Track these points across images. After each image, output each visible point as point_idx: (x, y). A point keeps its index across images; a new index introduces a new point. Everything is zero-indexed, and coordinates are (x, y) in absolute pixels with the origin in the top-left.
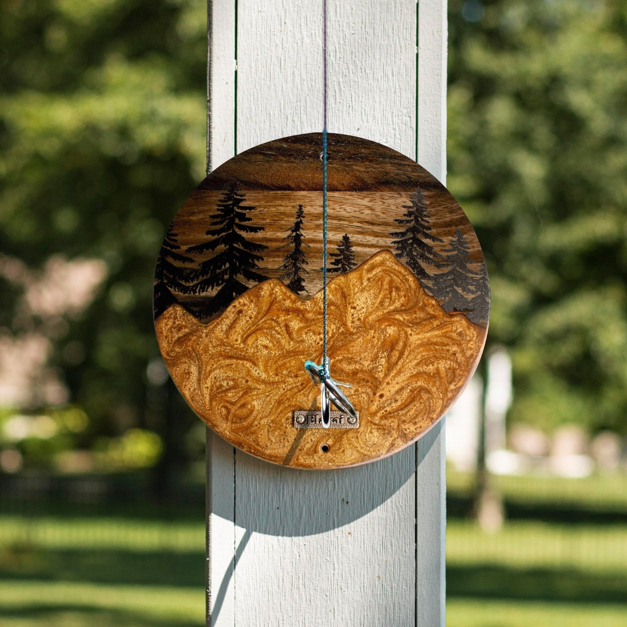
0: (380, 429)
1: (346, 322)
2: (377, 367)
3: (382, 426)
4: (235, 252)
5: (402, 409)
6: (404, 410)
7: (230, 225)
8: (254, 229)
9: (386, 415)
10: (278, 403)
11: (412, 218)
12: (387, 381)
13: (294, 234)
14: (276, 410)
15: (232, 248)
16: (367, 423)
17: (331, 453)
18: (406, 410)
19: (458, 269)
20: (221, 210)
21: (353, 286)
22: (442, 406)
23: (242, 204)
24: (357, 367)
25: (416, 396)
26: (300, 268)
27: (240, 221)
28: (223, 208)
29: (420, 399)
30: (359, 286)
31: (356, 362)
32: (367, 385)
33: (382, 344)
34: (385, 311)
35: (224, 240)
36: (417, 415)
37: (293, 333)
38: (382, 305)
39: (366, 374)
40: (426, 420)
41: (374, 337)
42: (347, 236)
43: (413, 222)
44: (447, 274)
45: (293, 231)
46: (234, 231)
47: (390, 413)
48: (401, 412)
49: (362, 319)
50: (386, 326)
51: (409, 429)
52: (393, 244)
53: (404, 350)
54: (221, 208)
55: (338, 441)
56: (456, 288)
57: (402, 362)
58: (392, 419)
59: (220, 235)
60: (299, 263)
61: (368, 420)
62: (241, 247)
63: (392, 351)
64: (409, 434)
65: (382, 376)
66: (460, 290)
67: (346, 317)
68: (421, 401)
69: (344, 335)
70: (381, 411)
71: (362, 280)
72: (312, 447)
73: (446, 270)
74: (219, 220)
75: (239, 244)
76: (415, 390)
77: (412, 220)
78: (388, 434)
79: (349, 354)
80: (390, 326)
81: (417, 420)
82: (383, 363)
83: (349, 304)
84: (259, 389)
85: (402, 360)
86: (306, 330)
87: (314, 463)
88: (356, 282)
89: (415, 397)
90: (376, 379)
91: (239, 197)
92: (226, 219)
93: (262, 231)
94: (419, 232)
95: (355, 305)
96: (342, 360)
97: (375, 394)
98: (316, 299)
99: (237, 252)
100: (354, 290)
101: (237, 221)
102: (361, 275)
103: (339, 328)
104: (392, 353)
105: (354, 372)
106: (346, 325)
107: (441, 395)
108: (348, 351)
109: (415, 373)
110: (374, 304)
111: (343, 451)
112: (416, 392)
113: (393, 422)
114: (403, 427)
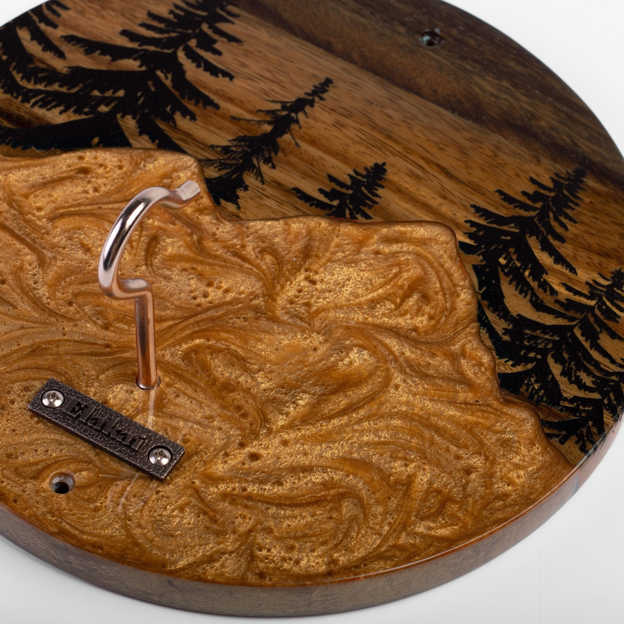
0: (205, 513)
1: (277, 294)
2: (284, 403)
3: (214, 511)
4: (150, 83)
5: (280, 505)
6: (285, 510)
7: (174, 44)
8: (214, 71)
9: (238, 496)
10: (33, 351)
11: (539, 205)
12: (286, 437)
13: (285, 113)
14: (20, 359)
15: (150, 74)
16: (186, 487)
17: (68, 498)
18: (289, 512)
19: (578, 332)
20: (176, 16)
21: (337, 246)
22: (375, 549)
23: (224, 27)
24: (242, 379)
25: (329, 498)
26: (254, 166)
27: (199, 45)
28: (182, 13)
29: (331, 509)
30: (348, 253)
31: (246, 370)
32: (240, 422)
33: (324, 370)
34: (370, 319)
35: (144, 57)
36: (305, 536)
37: (158, 254)
38: (373, 308)
39: (250, 401)
40: (319, 556)
41: (315, 349)
42: (385, 167)
43: (533, 214)
44: (545, 328)
45: (284, 108)
46: (174, 54)
47: (249, 497)
48: (273, 510)
49: (314, 308)
50: (356, 345)
51: (269, 550)
52: (469, 224)
53: (364, 404)
54: (178, 12)
55: (100, 486)
56: (551, 361)
57: (343, 422)
58: (246, 512)
59: (145, 47)
60: (257, 159)
61: (193, 483)
62: (168, 83)
63: (335, 392)
64: (262, 561)
65: (281, 423)
66: (556, 369)
67: (283, 287)
68: (335, 515)
69: (257, 312)
70: (233, 483)
71: (361, 247)
72: (36, 463)
73: (548, 320)
74: (162, 26)
75: (170, 76)
76: (333, 488)
77: (534, 209)
78: (217, 533)
79: (242, 348)
80: (362, 347)
81: (297, 545)
82: (301, 402)
83: (306, 270)
84: (15, 307)
85: (345, 419)
86: (187, 266)
87: (17, 495)
88: (348, 244)
89: (326, 500)
90: (265, 420)
91: (224, 14)
92: (174, 31)
93: (227, 79)
94: (535, 232)
95: (317, 277)
96: (220, 351)
97: (242, 445)
98: (248, 228)
99: (154, 85)
100: (334, 253)
101: (193, 43)
102: (368, 238)
103: (256, 297)
104: (334, 398)
105: (230, 384)
106: (274, 300)
107: (387, 528)
108: (246, 343)
109: (355, 455)
110: (357, 296)
111: (96, 510)
112: (332, 492)
113: (244, 517)
114: (259, 540)
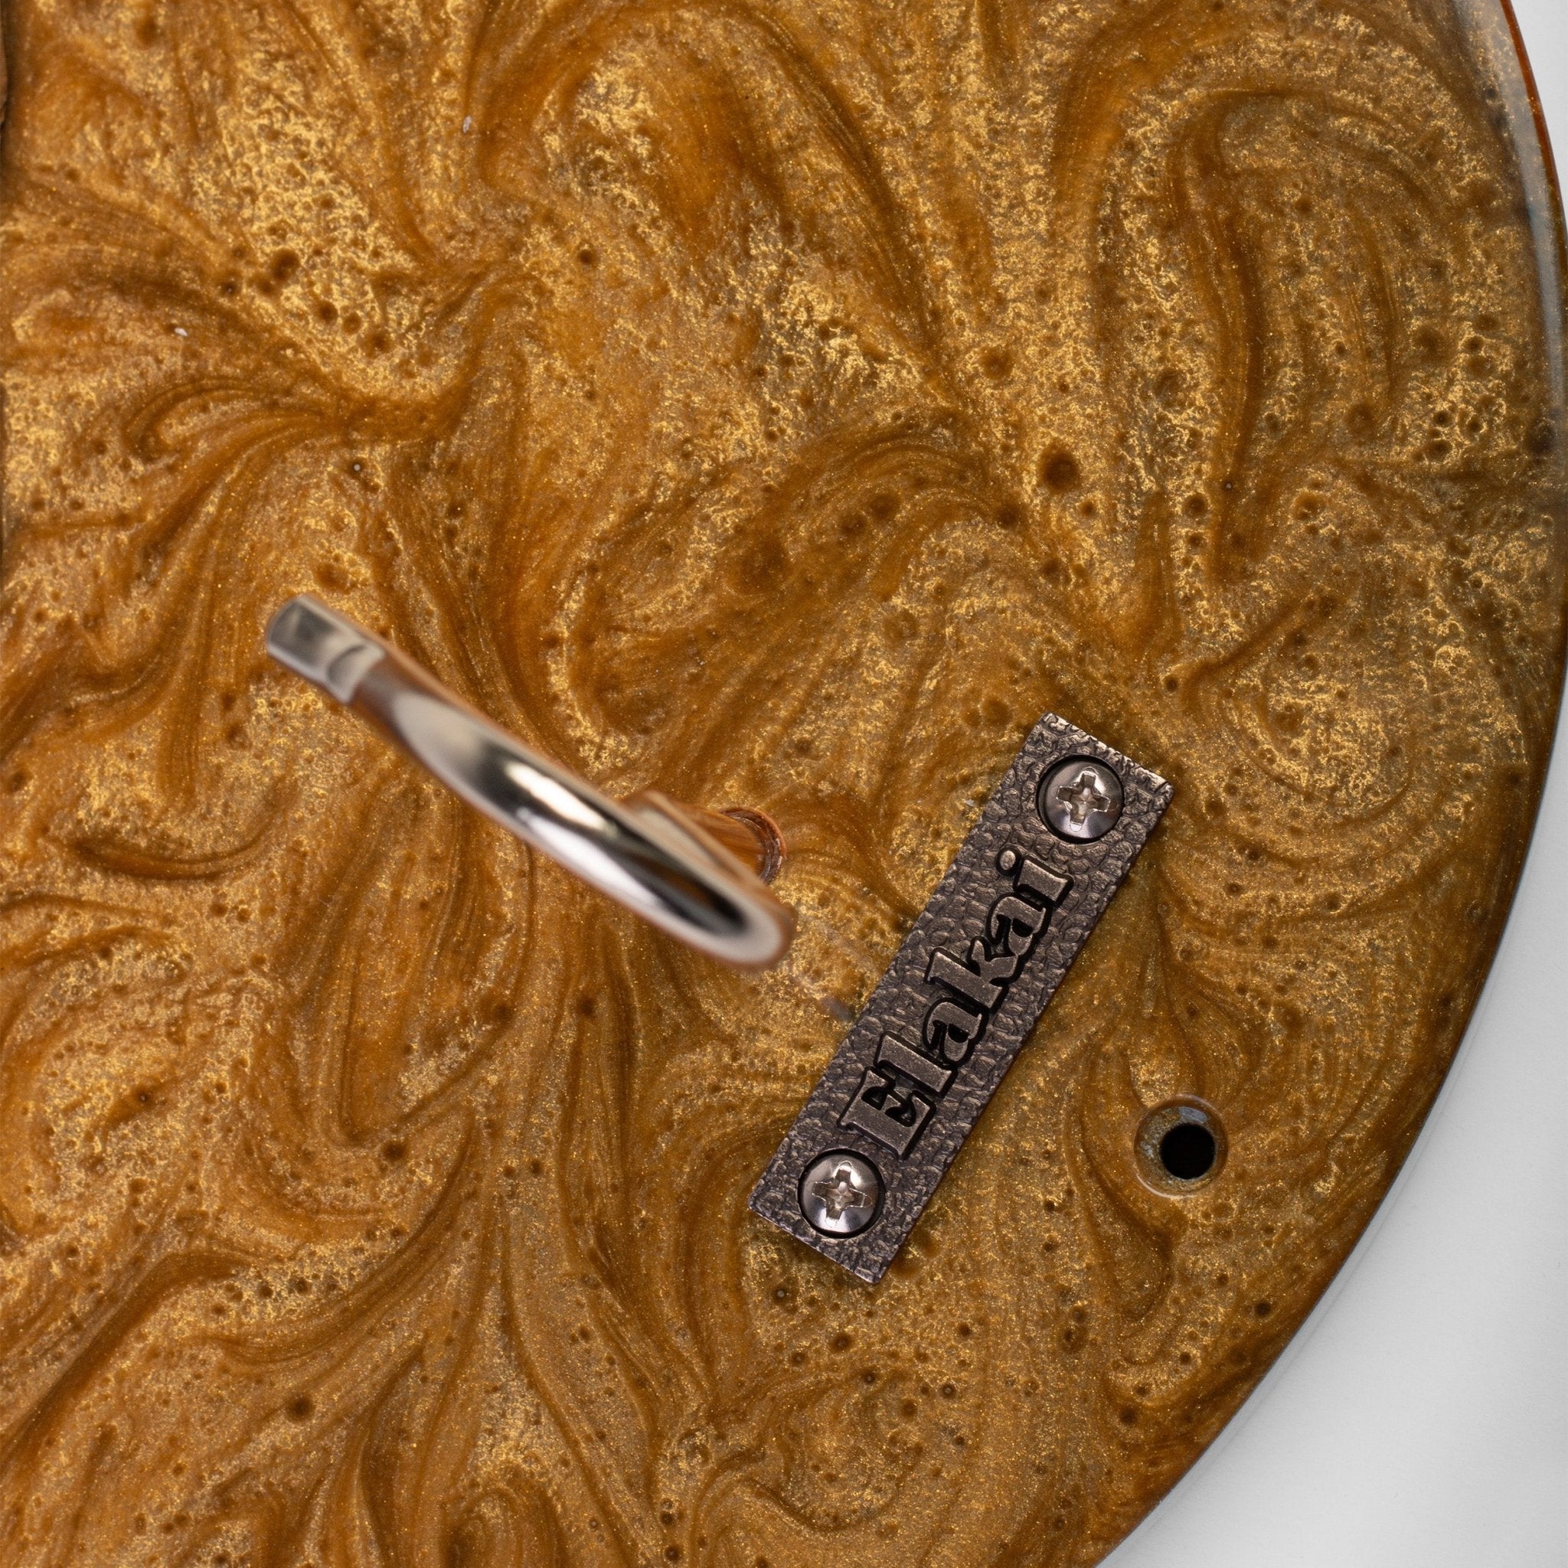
0: (1297, 640)
1: (342, 394)
2: (826, 373)
3: (1285, 610)
5: (1259, 381)
6: (1277, 366)
9: (1222, 528)
12: (971, 362)
16: (1193, 707)
18: (1287, 350)
22: (1428, 62)
24: (727, 518)
25: (1222, 213)
29: (1268, 202)
31: (684, 506)
32: (909, 527)
33: (680, 227)
36: (1380, 296)
39: (819, 488)
40: (1461, 249)
41: (587, 258)
47: (1229, 488)
48: (1278, 407)
50: (567, 113)
51: (1442, 419)
53: (826, 88)
55: (1193, 1013)
57: (904, 159)
58: (1290, 501)
61: (1171, 684)
63: (772, 187)
64: (1486, 442)
65: (913, 376)
67: (308, 374)
68: (1290, 194)
69: (426, 466)
70: (1166, 546)
71: (120, 88)
76: (1181, 197)
78: (1379, 597)
79: (587, 518)
81: (1416, 323)
82: (823, 312)
83: (230, 288)
85: (893, 156)
87: (1237, 1306)
88: (107, 137)
89: (1230, 223)
90: (903, 433)
96: (598, 599)
97: (1011, 516)
103: (355, 470)
104: (800, 193)
105: (746, 563)
106: (368, 405)
107: (1342, 22)
108: (563, 507)
109: (1044, 118)
111: (1293, 1023)
112: (1196, 199)
113: (1311, 506)
114: (1402, 454)
